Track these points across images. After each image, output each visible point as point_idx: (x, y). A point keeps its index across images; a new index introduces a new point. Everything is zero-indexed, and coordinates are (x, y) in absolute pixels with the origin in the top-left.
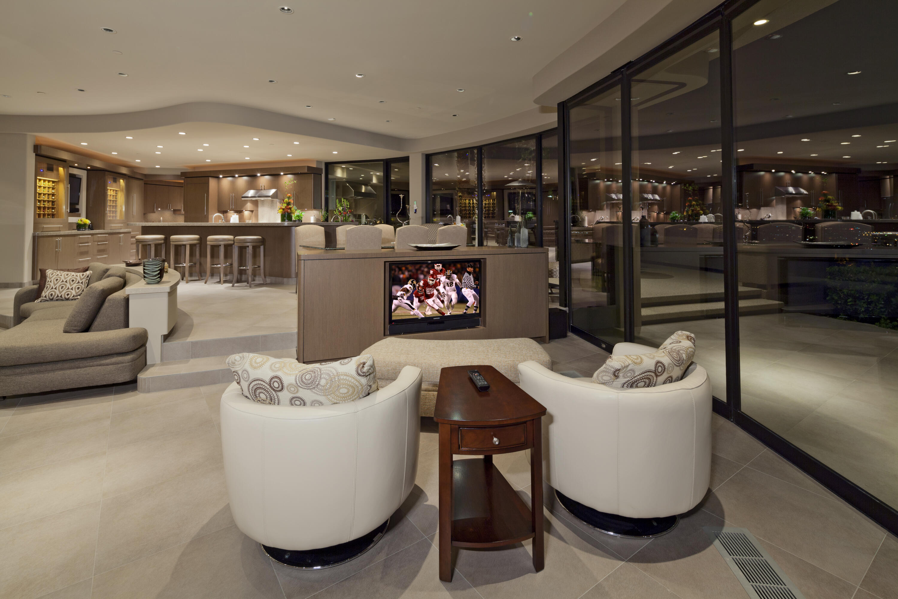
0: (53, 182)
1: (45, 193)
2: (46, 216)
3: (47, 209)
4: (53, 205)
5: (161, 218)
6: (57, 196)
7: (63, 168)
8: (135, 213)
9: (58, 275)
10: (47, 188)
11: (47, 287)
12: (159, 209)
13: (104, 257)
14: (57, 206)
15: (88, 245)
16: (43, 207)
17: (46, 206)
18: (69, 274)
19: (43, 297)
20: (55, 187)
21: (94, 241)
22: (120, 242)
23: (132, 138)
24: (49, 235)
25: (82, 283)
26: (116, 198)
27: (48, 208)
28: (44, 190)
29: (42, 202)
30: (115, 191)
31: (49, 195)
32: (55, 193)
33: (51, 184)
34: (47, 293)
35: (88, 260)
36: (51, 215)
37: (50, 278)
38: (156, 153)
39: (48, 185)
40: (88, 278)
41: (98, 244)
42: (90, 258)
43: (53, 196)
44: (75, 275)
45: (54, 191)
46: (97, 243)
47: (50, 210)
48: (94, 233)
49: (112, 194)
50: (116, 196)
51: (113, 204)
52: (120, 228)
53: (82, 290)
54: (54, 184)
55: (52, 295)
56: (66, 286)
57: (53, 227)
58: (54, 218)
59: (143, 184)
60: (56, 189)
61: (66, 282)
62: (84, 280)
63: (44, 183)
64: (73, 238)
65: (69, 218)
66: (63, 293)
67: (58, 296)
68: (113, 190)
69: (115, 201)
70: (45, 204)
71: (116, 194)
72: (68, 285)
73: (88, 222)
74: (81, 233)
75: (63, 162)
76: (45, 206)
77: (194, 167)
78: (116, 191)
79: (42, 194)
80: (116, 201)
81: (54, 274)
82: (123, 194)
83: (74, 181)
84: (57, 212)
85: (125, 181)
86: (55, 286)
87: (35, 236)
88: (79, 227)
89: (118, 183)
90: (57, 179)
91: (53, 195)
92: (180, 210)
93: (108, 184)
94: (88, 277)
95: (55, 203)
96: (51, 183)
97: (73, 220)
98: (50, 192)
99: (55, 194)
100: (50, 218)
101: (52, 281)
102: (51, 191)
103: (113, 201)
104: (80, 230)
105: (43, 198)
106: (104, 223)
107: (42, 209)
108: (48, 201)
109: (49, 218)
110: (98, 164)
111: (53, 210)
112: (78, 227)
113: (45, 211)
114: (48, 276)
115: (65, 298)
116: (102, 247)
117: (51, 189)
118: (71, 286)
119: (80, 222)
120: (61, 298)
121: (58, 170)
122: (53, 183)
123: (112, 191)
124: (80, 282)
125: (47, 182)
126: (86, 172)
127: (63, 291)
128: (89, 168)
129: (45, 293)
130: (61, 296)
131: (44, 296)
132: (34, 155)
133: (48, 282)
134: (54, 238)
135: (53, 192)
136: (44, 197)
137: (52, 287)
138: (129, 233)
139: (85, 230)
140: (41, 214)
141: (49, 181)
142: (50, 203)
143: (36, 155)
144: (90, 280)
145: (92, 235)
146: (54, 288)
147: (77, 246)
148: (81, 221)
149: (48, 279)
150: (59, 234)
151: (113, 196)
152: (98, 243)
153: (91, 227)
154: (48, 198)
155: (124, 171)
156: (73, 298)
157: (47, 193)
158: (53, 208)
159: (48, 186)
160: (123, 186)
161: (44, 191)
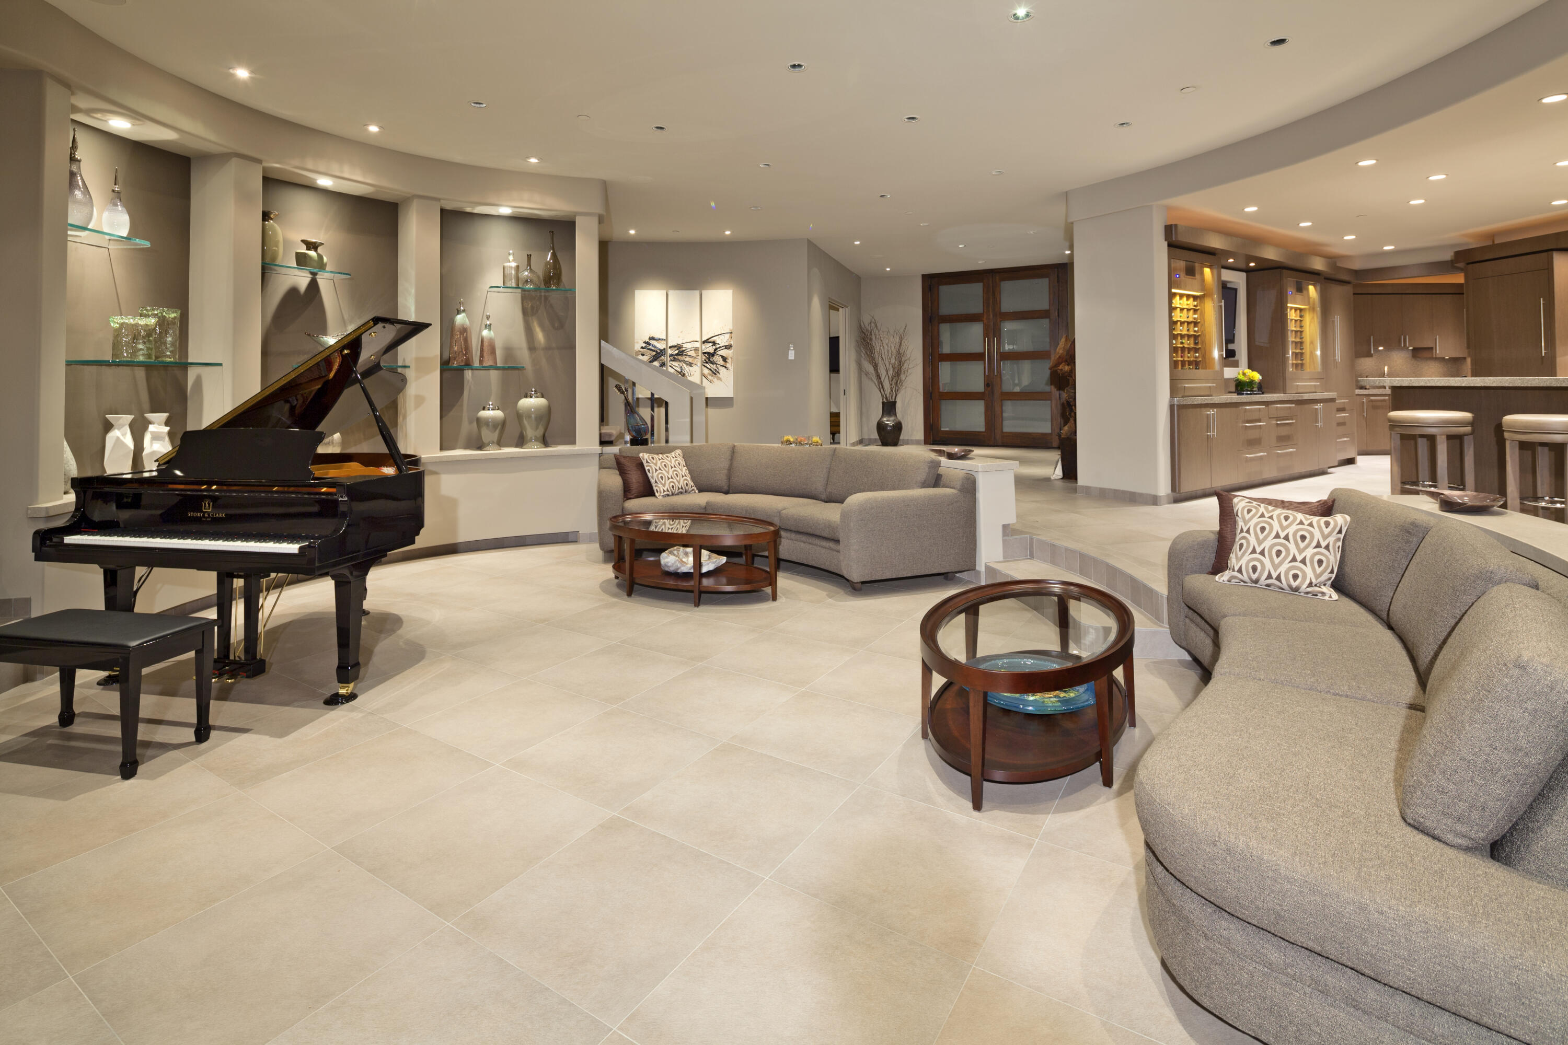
0: (1195, 298)
1: (1183, 320)
2: (1187, 366)
3: (1186, 352)
4: (1196, 344)
5: (1386, 368)
6: (1202, 325)
7: (1210, 267)
8: (1338, 357)
9: (1262, 516)
10: (1186, 310)
11: (1241, 546)
12: (1381, 348)
13: (1288, 453)
14: (1202, 345)
15: (1260, 425)
16: (1181, 347)
17: (1186, 346)
18: (1291, 518)
19: (1234, 570)
20: (1198, 308)
21: (1270, 418)
22: (1316, 421)
23: (1373, 162)
24: (1195, 403)
25: (1327, 547)
26: (1301, 327)
27: (1189, 350)
28: (1181, 314)
29: (1179, 338)
30: (1298, 311)
31: (1189, 323)
32: (1199, 320)
33: (1191, 303)
34: (1243, 562)
35: (1261, 458)
36: (1194, 363)
37: (1246, 522)
38: (1412, 202)
39: (1187, 304)
40: (1342, 536)
41: (1277, 424)
42: (1265, 454)
43: (1195, 326)
44: (1306, 523)
45: (1196, 316)
46: (1275, 422)
47: (1192, 353)
48: (1269, 399)
49: (1293, 318)
50: (1301, 321)
51: (1295, 337)
52: (1313, 390)
53: (1329, 570)
54: (1195, 303)
55: (1254, 569)
56: (1287, 549)
57: (1201, 387)
58: (1199, 369)
59: (1352, 294)
60: (1199, 311)
61: (1286, 538)
62: (1331, 540)
63: (1181, 301)
64: (1234, 409)
65: (1225, 369)
66: (1282, 569)
67: (1269, 576)
68: (1296, 309)
69: (1299, 333)
70: (1184, 341)
71: (1301, 316)
72: (1293, 549)
73: (1257, 376)
74: (1248, 400)
75: (1211, 255)
76: (1184, 347)
77: (1492, 235)
78: (1301, 310)
79: (1179, 323)
80: (1301, 332)
81: (1254, 511)
82: (1315, 318)
83: (1228, 293)
84: (1204, 356)
85: (1318, 288)
86: (1259, 544)
87: (1174, 405)
88: (1241, 387)
89: (1305, 292)
90: (1201, 291)
91: (1196, 323)
92: (1432, 348)
93: (1289, 297)
94: (1340, 532)
95: (1200, 338)
96: (1191, 299)
97: (1230, 373)
98: (1191, 319)
99: (1199, 322)
100: (1192, 368)
101: (1252, 531)
102: (1192, 316)
103: (1296, 332)
104: (1243, 394)
105: (1181, 330)
106: (1284, 379)
107: (1180, 352)
108: (1189, 336)
109: (1190, 368)
110: (1270, 254)
111: (1197, 355)
112: (1239, 388)
113: (1184, 355)
114: (1239, 514)
115: (1290, 587)
116: (1284, 431)
117: (1192, 312)
118: (1300, 554)
119: (1241, 377)
120: (1278, 583)
121: (1202, 273)
122: (1194, 301)
123: (1293, 310)
124: (1324, 544)
125: (1185, 298)
126: (1244, 275)
127: (1281, 563)
128: (1252, 264)
129: (1238, 559)
130: (1278, 578)
131: (1236, 569)
132: (1165, 244)
133: (1242, 531)
134: (1203, 410)
135: (1195, 319)
136: (1181, 328)
137: (1254, 548)
138: (1333, 400)
139: (1250, 394)
140: (1179, 361)
141: (1188, 296)
142: (1192, 340)
143: (1170, 245)
144: (1347, 542)
145: (1267, 403)
146: (1258, 550)
147: (1242, 426)
148: (1244, 374)
149: (1240, 523)
150: (1212, 402)
151: (1296, 321)
152: (1277, 421)
153: (1261, 388)
154: (1188, 330)
155: (1318, 264)
156: (1309, 589)
157: (1186, 320)
158: (1196, 350)
159: (1187, 307)
160: (1314, 299)
161: (1181, 316)
